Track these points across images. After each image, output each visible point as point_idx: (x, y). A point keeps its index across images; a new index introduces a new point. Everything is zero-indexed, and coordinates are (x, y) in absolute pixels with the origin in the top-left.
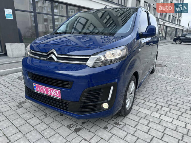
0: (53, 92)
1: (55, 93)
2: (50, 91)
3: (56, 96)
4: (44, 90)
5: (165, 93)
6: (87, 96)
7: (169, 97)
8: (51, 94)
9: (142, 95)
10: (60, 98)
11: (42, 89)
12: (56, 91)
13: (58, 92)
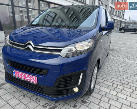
0: (30, 77)
1: (32, 79)
2: (28, 77)
3: (33, 81)
4: (22, 76)
5: (118, 73)
6: (61, 82)
7: (121, 76)
8: (29, 80)
9: (101, 75)
10: (37, 83)
11: (21, 75)
12: (33, 77)
13: (35, 78)
